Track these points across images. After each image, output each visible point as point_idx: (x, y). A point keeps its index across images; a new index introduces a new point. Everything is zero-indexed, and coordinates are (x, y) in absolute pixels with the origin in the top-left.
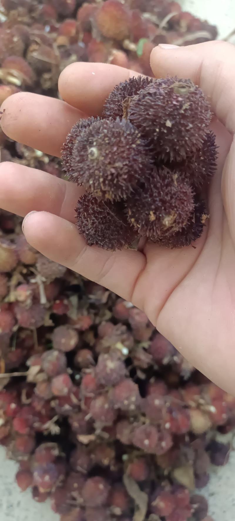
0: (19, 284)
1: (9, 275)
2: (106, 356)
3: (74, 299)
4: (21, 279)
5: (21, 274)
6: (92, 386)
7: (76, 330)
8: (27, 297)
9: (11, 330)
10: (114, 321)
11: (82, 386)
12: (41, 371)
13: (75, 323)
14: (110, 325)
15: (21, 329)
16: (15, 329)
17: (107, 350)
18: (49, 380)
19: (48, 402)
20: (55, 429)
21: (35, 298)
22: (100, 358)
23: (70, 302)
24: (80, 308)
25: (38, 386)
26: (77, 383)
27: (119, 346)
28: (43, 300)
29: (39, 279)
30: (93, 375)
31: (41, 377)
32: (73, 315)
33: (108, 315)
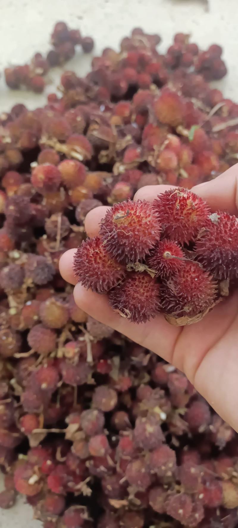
0: (67, 341)
1: (58, 332)
2: (144, 420)
3: (116, 360)
4: (70, 336)
5: (70, 330)
6: (129, 449)
7: (116, 390)
8: (75, 354)
9: (55, 386)
10: (153, 384)
11: (119, 449)
12: (80, 429)
13: (115, 383)
14: (149, 388)
15: (64, 385)
16: (60, 384)
17: (145, 414)
18: (87, 439)
19: (83, 461)
20: (87, 491)
21: (82, 356)
22: (138, 422)
23: (112, 362)
24: (122, 369)
25: (74, 444)
26: (113, 445)
27: (157, 410)
28: (90, 358)
29: (87, 338)
30: (131, 438)
31: (80, 435)
32: (115, 375)
33: (147, 378)
